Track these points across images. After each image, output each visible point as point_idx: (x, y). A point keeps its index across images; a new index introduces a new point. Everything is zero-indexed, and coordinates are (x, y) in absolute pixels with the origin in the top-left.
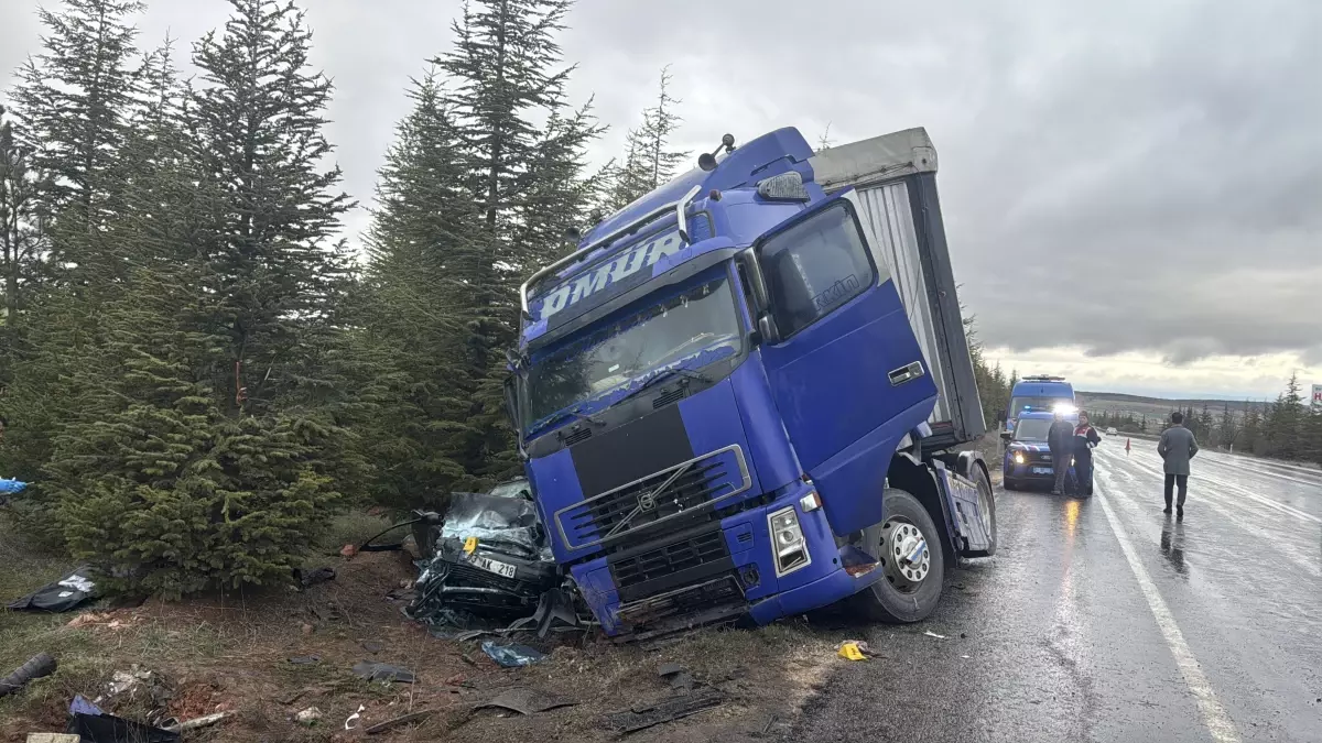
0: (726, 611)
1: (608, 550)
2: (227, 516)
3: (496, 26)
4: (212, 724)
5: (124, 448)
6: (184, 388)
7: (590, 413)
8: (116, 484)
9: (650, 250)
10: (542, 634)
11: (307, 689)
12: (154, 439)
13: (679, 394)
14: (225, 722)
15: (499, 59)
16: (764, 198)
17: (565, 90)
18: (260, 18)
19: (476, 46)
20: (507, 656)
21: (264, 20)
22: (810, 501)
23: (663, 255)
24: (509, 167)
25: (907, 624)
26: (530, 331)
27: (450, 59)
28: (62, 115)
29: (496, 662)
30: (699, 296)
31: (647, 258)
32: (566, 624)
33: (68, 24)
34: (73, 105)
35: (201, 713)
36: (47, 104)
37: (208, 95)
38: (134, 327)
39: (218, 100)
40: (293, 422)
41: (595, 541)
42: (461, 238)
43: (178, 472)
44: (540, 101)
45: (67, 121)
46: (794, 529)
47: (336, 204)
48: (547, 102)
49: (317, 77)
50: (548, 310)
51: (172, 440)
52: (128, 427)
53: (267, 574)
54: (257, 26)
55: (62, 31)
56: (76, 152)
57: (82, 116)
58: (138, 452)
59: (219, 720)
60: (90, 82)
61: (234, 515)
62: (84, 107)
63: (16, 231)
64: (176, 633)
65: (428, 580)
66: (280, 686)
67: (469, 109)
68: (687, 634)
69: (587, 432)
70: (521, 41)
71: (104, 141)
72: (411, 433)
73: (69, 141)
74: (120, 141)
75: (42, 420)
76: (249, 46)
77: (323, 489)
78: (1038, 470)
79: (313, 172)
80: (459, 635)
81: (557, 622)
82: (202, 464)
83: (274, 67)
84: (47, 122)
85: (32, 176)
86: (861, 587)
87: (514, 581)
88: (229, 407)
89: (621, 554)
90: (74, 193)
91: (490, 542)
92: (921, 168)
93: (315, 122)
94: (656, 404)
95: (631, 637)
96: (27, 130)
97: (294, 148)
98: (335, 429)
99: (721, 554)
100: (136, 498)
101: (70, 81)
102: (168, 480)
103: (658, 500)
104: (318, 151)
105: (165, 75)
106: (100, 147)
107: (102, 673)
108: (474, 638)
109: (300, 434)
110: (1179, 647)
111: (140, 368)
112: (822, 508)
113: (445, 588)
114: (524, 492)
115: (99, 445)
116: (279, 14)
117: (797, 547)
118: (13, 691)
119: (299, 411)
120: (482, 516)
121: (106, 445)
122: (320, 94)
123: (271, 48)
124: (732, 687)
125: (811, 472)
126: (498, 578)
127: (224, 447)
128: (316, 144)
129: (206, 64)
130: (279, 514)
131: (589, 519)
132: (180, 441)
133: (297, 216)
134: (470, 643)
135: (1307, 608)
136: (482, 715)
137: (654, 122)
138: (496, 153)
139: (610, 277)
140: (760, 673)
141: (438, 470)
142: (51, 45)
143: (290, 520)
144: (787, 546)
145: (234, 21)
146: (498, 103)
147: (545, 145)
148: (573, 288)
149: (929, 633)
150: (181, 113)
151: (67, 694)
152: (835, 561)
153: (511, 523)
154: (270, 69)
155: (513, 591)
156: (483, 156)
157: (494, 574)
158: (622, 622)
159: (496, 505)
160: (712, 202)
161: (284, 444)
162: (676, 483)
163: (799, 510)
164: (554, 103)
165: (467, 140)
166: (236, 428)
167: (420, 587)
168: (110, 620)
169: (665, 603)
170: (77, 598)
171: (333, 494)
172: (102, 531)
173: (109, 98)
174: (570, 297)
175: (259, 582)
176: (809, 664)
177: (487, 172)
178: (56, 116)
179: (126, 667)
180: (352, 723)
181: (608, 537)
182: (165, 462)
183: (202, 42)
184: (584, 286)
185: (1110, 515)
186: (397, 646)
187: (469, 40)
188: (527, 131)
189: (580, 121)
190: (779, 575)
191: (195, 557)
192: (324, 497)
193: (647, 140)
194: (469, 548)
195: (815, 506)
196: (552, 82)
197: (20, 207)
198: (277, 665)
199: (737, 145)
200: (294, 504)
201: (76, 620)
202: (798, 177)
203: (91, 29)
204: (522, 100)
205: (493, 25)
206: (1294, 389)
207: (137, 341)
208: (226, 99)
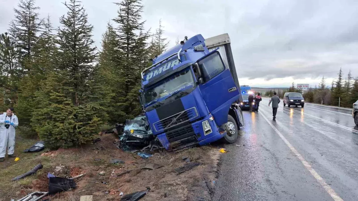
0: (193, 143)
1: (166, 131)
2: (77, 129)
3: (127, 11)
4: (80, 177)
5: (51, 114)
6: (65, 100)
7: (160, 101)
8: (50, 123)
9: (171, 64)
10: (151, 150)
11: (101, 167)
12: (59, 112)
13: (181, 96)
14: (84, 176)
15: (128, 19)
16: (196, 51)
17: (143, 26)
18: (75, 12)
19: (122, 16)
20: (143, 156)
21: (76, 12)
22: (212, 119)
23: (175, 65)
24: (131, 44)
25: (232, 143)
26: (144, 83)
27: (117, 19)
28: (22, 34)
29: (141, 157)
30: (184, 74)
31: (171, 66)
32: (156, 148)
33: (21, 12)
34: (24, 32)
35: (77, 174)
36: (17, 32)
37: (63, 30)
38: (51, 86)
39: (67, 32)
40: (91, 106)
41: (162, 130)
42: (122, 61)
43: (65, 119)
44: (138, 29)
45: (23, 36)
46: (208, 125)
47: (96, 55)
48: (139, 29)
49: (90, 25)
50: (148, 78)
51: (63, 112)
52: (52, 109)
53: (87, 141)
54: (75, 13)
55: (20, 14)
56: (26, 43)
57: (26, 34)
58: (55, 115)
59: (82, 175)
60: (28, 26)
61: (79, 128)
62: (27, 32)
63: (12, 62)
64: (67, 156)
65: (123, 139)
66: (94, 166)
67: (121, 31)
68: (184, 149)
69: (160, 106)
70: (133, 15)
71: (32, 40)
72: (113, 106)
73: (24, 41)
74: (36, 40)
75: (26, 107)
76: (73, 18)
77: (99, 121)
78: (246, 106)
79: (90, 48)
80: (132, 151)
81: (154, 147)
82: (70, 117)
83: (79, 23)
84: (18, 36)
85: (15, 49)
86: (223, 136)
87: (143, 139)
88: (75, 103)
89: (169, 132)
90: (26, 53)
91: (136, 130)
92: (227, 42)
93: (90, 36)
94: (176, 99)
95: (172, 150)
96: (13, 38)
97: (86, 42)
98: (100, 107)
99: (192, 131)
100: (55, 126)
101: (23, 26)
102: (62, 121)
103: (177, 120)
104: (91, 43)
105: (49, 25)
106: (31, 42)
107: (53, 167)
108: (135, 152)
109: (92, 109)
110: (290, 145)
111: (53, 96)
112: (214, 120)
113: (127, 141)
114: (142, 119)
115: (45, 114)
116: (79, 10)
117: (209, 129)
118: (34, 173)
119: (91, 104)
120: (133, 125)
121: (47, 113)
122: (90, 29)
123: (78, 19)
124: (200, 161)
125: (211, 112)
126: (139, 139)
127: (75, 113)
128: (91, 41)
129: (63, 23)
130: (89, 127)
131: (161, 125)
132: (65, 112)
133: (87, 58)
134: (135, 153)
135: (311, 134)
136: (143, 170)
137: (158, 32)
138: (128, 41)
139: (162, 70)
140: (205, 158)
141: (120, 114)
142: (17, 17)
143: (91, 128)
144: (207, 129)
145: (69, 12)
146: (128, 29)
147: (139, 39)
148: (154, 73)
149: (237, 145)
150: (58, 35)
151: (46, 173)
152: (217, 131)
153: (140, 126)
154: (78, 24)
155: (142, 141)
156: (125, 42)
157: (137, 137)
158: (170, 147)
159: (136, 122)
160: (185, 52)
161: (89, 111)
162: (181, 116)
163: (209, 121)
164: (141, 29)
165: (121, 38)
166: (77, 108)
167: (121, 141)
168: (51, 154)
169: (180, 142)
170: (40, 148)
171: (101, 122)
172: (48, 134)
173: (33, 30)
174: (153, 75)
175: (85, 143)
176: (215, 154)
177: (126, 45)
178: (20, 35)
179: (58, 165)
180: (113, 174)
181: (166, 128)
182: (62, 117)
183: (62, 18)
184: (156, 72)
185: (263, 115)
186: (118, 155)
187: (121, 15)
188: (135, 36)
189: (148, 33)
190: (205, 135)
191: (70, 138)
192: (99, 123)
193: (158, 36)
194: (132, 132)
195: (212, 120)
196: (141, 24)
197: (13, 57)
198: (92, 161)
199: (188, 38)
200: (93, 125)
201: (43, 155)
202: (202, 45)
203: (27, 14)
204: (134, 28)
205: (126, 11)
206: (293, 85)
207: (52, 89)
208: (69, 31)
